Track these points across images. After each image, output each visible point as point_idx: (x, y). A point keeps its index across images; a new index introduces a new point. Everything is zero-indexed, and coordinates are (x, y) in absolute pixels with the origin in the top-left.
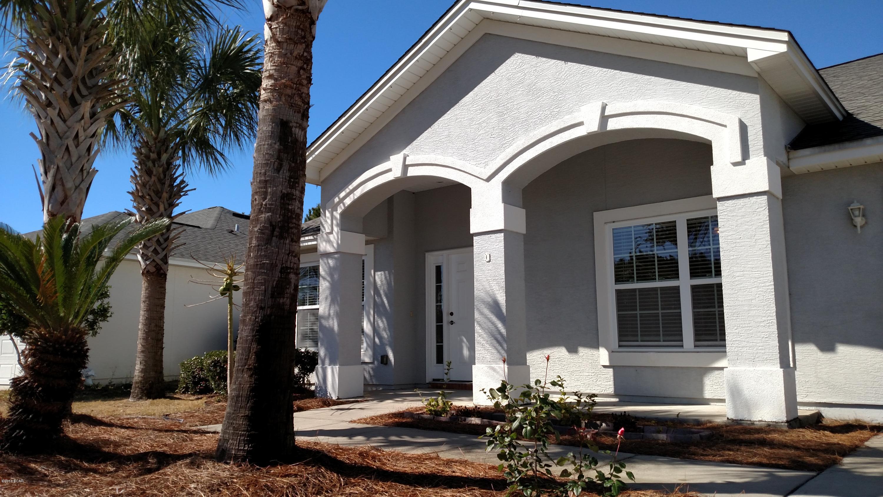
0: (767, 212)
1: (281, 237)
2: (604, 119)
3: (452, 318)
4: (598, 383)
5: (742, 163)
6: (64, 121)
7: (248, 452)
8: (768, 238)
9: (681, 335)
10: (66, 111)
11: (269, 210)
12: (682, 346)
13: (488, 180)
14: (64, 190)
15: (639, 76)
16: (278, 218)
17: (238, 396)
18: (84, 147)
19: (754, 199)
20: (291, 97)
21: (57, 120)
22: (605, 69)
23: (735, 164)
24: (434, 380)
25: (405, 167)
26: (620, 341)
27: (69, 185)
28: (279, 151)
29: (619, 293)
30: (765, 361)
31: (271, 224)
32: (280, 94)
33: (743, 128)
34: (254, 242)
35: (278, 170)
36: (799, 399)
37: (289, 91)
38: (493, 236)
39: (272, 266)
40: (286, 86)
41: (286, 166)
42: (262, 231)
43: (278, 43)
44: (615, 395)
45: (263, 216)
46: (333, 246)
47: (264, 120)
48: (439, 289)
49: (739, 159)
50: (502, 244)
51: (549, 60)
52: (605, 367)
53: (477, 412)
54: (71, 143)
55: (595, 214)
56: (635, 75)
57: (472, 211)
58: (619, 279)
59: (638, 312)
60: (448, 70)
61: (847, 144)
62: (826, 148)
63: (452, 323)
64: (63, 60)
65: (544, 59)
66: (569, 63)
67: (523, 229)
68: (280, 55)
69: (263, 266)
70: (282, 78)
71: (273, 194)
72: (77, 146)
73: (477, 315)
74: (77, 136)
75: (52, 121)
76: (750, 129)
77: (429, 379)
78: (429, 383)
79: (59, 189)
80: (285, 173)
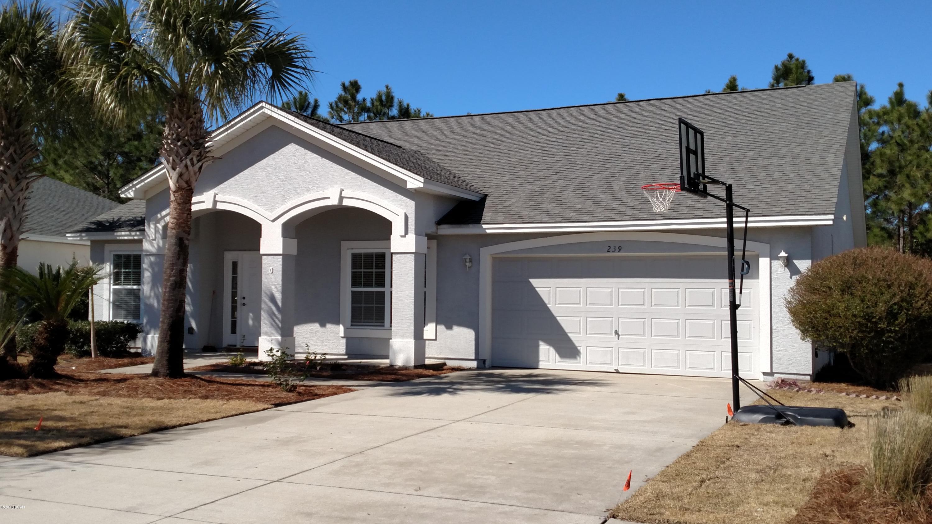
0: (413, 263)
1: (179, 288)
2: (341, 198)
3: (244, 301)
4: (338, 347)
5: (404, 236)
6: (12, 190)
7: (168, 373)
8: (413, 276)
9: (384, 319)
10: (14, 184)
11: (174, 276)
12: (384, 326)
13: (273, 221)
14: (12, 231)
15: (361, 177)
16: (179, 280)
17: (162, 352)
18: (21, 205)
19: (409, 255)
20: (184, 227)
21: (8, 190)
22: (343, 168)
23: (402, 236)
24: (229, 345)
25: (215, 202)
26: (352, 322)
27: (15, 229)
28: (179, 251)
29: (353, 293)
30: (408, 337)
31: (175, 282)
32: (179, 227)
33: (406, 218)
34: (168, 290)
35: (178, 259)
36: (426, 356)
37: (183, 225)
38: (276, 257)
39: (176, 300)
40: (182, 223)
41: (182, 257)
42: (171, 285)
43: (179, 204)
44: (347, 354)
45: (172, 279)
46: (154, 246)
47: (171, 236)
48: (235, 280)
49: (403, 234)
50: (281, 263)
51: (313, 154)
52: (342, 337)
53: (261, 364)
54: (15, 204)
55: (342, 243)
56: (359, 176)
57: (261, 239)
58: (354, 284)
59: (363, 305)
60: (248, 141)
61: (462, 226)
62: (454, 226)
63: (244, 304)
64: (11, 154)
65: (310, 152)
66: (324, 159)
67: (295, 252)
68: (180, 209)
69: (172, 300)
70: (180, 219)
71: (176, 269)
72: (19, 204)
73: (263, 306)
74: (19, 199)
75: (5, 191)
76: (409, 219)
77: (225, 345)
78: (225, 348)
79: (8, 231)
80: (181, 260)
